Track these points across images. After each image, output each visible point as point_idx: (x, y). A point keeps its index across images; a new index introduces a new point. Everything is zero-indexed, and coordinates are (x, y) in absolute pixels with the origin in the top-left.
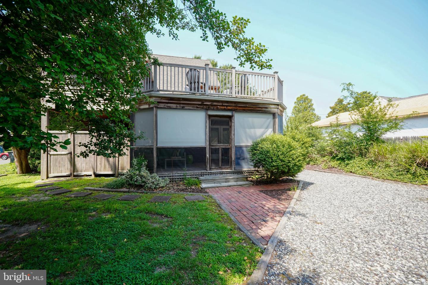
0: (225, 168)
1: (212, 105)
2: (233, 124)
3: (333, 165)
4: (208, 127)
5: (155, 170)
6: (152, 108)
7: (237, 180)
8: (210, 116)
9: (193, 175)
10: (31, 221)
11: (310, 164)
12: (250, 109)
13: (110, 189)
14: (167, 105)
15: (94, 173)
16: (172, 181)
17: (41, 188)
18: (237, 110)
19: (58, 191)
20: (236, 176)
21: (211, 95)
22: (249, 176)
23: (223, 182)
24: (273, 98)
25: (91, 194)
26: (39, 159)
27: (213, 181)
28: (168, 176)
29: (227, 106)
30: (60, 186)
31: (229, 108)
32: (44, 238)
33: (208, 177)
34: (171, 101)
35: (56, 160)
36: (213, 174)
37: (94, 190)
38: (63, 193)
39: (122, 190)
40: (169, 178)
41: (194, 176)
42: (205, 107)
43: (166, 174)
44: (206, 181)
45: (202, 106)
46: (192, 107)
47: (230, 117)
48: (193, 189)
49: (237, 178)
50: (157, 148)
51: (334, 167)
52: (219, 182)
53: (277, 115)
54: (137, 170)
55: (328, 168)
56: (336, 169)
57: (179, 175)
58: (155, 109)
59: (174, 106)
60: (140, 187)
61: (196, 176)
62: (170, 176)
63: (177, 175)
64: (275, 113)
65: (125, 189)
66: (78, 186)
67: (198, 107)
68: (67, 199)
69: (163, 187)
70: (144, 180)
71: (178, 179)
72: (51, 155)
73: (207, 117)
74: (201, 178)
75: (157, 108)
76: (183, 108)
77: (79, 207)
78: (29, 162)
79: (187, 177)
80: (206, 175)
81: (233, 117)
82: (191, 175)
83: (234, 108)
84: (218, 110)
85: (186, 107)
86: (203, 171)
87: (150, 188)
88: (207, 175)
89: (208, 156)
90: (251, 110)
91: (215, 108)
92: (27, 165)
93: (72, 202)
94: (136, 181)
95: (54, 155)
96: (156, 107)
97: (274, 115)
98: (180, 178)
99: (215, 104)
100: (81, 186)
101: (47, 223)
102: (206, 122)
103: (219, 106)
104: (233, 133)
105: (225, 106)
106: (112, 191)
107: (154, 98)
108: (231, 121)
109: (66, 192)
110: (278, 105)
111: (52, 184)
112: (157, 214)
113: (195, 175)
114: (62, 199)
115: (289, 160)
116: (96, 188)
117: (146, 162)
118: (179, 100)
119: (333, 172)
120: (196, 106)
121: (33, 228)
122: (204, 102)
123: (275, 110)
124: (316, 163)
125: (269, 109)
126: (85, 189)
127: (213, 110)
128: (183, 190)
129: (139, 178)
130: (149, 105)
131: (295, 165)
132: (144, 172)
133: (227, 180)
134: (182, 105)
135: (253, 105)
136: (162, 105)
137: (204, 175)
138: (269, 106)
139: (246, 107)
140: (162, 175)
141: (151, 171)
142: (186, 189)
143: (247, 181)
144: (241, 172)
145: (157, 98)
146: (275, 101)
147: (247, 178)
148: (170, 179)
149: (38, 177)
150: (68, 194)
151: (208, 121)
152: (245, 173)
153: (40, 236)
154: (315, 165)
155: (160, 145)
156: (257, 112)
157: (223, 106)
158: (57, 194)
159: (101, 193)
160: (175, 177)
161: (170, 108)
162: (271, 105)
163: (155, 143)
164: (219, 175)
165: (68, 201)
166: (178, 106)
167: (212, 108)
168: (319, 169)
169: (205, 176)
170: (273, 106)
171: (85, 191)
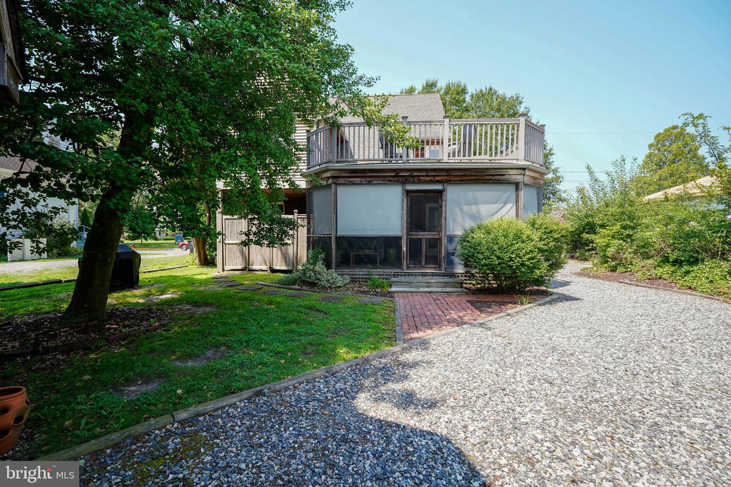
0: (431, 267)
1: (410, 176)
2: (444, 203)
3: (659, 274)
4: (405, 208)
5: (333, 265)
6: (330, 185)
7: (446, 284)
8: (408, 192)
9: (383, 275)
10: (206, 305)
11: (618, 271)
12: (473, 178)
13: (282, 286)
14: (348, 180)
15: (270, 268)
16: (354, 280)
17: (216, 280)
18: (450, 181)
19: (231, 284)
20: (446, 279)
21: (412, 161)
22: (465, 281)
23: (423, 287)
24: (517, 158)
25: (260, 289)
26: (215, 249)
27: (409, 284)
28: (349, 275)
29: (434, 176)
30: (233, 279)
31: (437, 178)
32: (215, 315)
33: (403, 279)
34: (354, 175)
35: (231, 249)
36: (412, 275)
37: (265, 285)
38: (235, 286)
39: (293, 287)
40: (351, 276)
41: (384, 277)
42: (401, 179)
43: (347, 271)
44: (398, 283)
45: (396, 179)
46: (384, 181)
47: (440, 193)
48: (377, 292)
49: (445, 283)
50: (336, 237)
51: (660, 278)
52: (418, 287)
53: (521, 185)
54: (311, 264)
55: (649, 279)
56: (665, 282)
57: (364, 273)
58: (333, 185)
59: (358, 180)
60: (312, 285)
61: (387, 277)
62: (353, 275)
63: (361, 273)
64: (518, 183)
65: (297, 287)
66: (250, 280)
67: (391, 181)
68: (238, 291)
69: (340, 287)
70: (318, 276)
71: (363, 278)
72: (226, 244)
73: (405, 193)
74: (394, 279)
75: (336, 184)
76: (370, 183)
77: (246, 298)
78: (207, 252)
79: (374, 277)
80: (401, 275)
81: (444, 193)
82: (380, 275)
83: (445, 178)
84: (420, 182)
85: (374, 180)
86: (397, 270)
87: (324, 287)
88: (403, 277)
89: (404, 249)
90: (474, 180)
91: (416, 179)
92: (205, 256)
93: (241, 294)
94: (309, 278)
95: (229, 244)
96: (334, 183)
97: (517, 185)
98: (366, 278)
99: (415, 174)
100: (254, 280)
101: (218, 307)
102: (403, 201)
103: (422, 176)
104: (443, 216)
105: (430, 176)
106: (283, 288)
107: (332, 172)
108: (441, 198)
109: (238, 285)
110: (524, 169)
111: (226, 277)
112: (317, 310)
113: (386, 275)
114: (233, 291)
115: (510, 257)
116: (268, 284)
117: (323, 255)
118: (365, 173)
119: (655, 286)
120: (388, 178)
121: (208, 309)
122: (398, 173)
123: (519, 178)
124: (629, 270)
125: (507, 177)
126: (257, 284)
127: (414, 183)
128: (364, 292)
129: (313, 274)
130: (327, 181)
131: (523, 265)
132: (320, 267)
133: (429, 285)
134: (368, 179)
135: (479, 173)
136: (342, 181)
137: (398, 275)
138: (507, 172)
139: (466, 175)
140: (342, 273)
141: (328, 266)
142: (369, 291)
143: (462, 287)
144: (453, 275)
145: (336, 172)
146: (519, 163)
147: (462, 283)
148: (352, 278)
149: (215, 269)
150: (240, 287)
151: (405, 199)
152: (458, 276)
153: (212, 314)
154: (627, 273)
155: (339, 234)
156: (484, 183)
157: (427, 176)
158: (230, 286)
159: (272, 288)
160: (359, 276)
161: (353, 184)
162: (510, 170)
163: (334, 231)
164: (421, 277)
165: (239, 293)
166: (363, 180)
167: (412, 180)
168: (631, 281)
169: (400, 277)
170: (515, 172)
171: (257, 286)
